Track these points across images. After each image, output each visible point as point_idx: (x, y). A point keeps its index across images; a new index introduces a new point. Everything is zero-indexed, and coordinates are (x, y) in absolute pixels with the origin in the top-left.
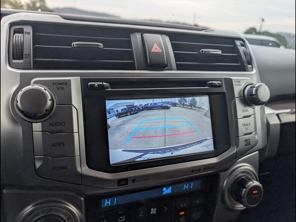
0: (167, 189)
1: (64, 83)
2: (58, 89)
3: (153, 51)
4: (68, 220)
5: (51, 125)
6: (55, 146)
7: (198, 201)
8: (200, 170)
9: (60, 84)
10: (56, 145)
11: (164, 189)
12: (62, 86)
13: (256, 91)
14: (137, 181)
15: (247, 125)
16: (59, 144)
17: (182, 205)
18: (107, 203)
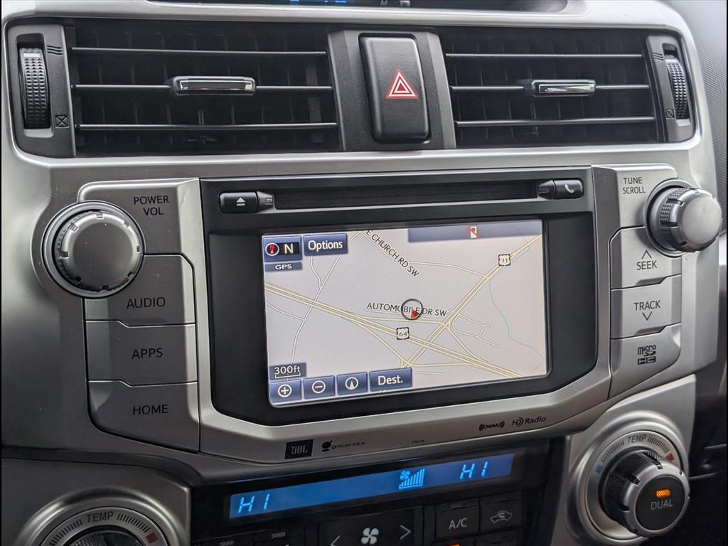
0: (412, 474)
1: (162, 198)
2: (147, 214)
3: (391, 95)
4: (150, 542)
5: (131, 304)
6: (140, 355)
8: (502, 424)
9: (152, 200)
10: (142, 354)
11: (405, 474)
12: (156, 205)
13: (681, 212)
14: (335, 447)
15: (650, 307)
16: (151, 352)
17: (452, 525)
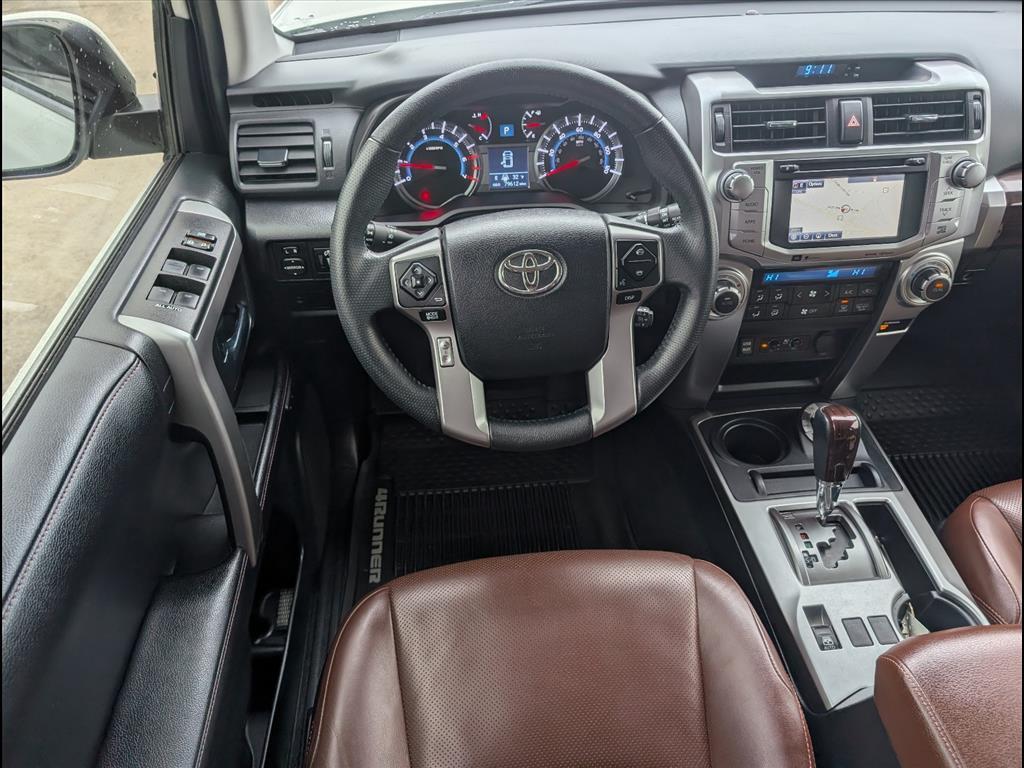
0: (834, 271)
1: (761, 167)
2: (756, 173)
3: (849, 125)
5: (747, 205)
7: (867, 291)
8: (875, 255)
9: (757, 168)
10: (748, 222)
11: (831, 271)
12: (759, 170)
13: (967, 172)
14: (810, 258)
15: (947, 210)
16: (752, 222)
17: (846, 292)
18: (769, 277)
